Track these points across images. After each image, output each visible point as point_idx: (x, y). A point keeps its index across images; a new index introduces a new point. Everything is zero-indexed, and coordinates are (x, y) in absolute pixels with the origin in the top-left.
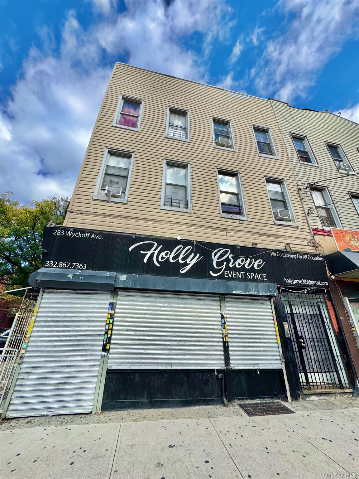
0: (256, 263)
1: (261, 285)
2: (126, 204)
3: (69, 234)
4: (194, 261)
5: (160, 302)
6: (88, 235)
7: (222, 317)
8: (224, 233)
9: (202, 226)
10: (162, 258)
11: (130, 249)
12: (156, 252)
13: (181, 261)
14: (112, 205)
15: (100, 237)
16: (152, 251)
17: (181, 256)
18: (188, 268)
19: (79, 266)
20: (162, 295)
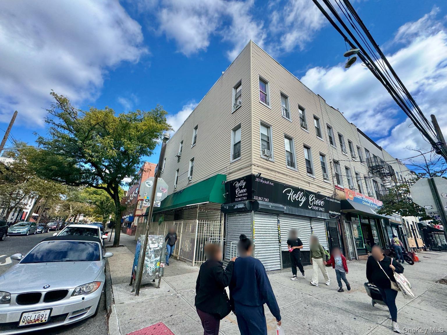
0: (322, 203)
1: (323, 214)
2: (274, 162)
3: (261, 181)
4: (304, 201)
5: (293, 221)
6: (268, 182)
7: (312, 228)
8: (308, 185)
9: (302, 180)
10: (294, 198)
11: (283, 192)
12: (292, 194)
13: (300, 200)
14: (268, 162)
15: (272, 184)
16: (290, 194)
17: (300, 198)
18: (302, 203)
19: (266, 200)
20: (293, 217)
